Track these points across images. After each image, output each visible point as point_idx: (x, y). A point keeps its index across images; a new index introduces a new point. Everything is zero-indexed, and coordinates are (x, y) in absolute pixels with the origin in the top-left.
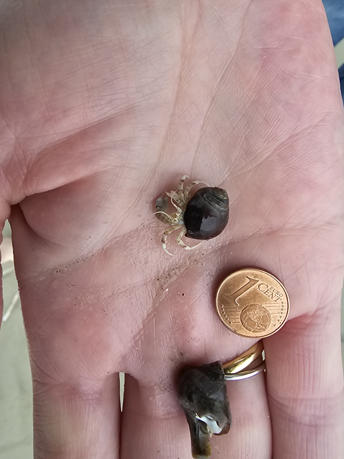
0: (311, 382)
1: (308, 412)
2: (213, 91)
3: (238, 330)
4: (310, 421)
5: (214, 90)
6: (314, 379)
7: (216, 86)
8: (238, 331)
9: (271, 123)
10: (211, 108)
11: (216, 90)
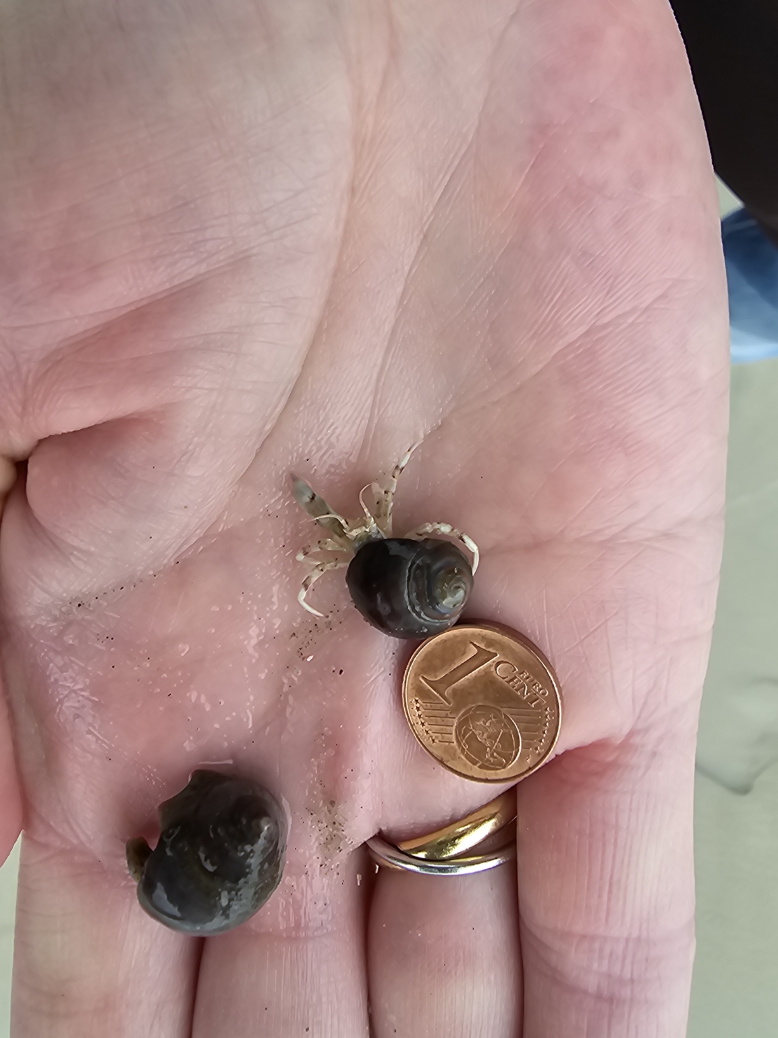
0: (605, 898)
1: (595, 966)
2: (425, 218)
3: (449, 758)
4: (599, 988)
5: (429, 218)
6: (610, 892)
7: (431, 209)
8: (448, 761)
9: (547, 296)
10: (421, 258)
11: (432, 218)
